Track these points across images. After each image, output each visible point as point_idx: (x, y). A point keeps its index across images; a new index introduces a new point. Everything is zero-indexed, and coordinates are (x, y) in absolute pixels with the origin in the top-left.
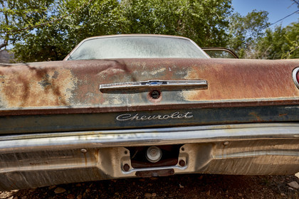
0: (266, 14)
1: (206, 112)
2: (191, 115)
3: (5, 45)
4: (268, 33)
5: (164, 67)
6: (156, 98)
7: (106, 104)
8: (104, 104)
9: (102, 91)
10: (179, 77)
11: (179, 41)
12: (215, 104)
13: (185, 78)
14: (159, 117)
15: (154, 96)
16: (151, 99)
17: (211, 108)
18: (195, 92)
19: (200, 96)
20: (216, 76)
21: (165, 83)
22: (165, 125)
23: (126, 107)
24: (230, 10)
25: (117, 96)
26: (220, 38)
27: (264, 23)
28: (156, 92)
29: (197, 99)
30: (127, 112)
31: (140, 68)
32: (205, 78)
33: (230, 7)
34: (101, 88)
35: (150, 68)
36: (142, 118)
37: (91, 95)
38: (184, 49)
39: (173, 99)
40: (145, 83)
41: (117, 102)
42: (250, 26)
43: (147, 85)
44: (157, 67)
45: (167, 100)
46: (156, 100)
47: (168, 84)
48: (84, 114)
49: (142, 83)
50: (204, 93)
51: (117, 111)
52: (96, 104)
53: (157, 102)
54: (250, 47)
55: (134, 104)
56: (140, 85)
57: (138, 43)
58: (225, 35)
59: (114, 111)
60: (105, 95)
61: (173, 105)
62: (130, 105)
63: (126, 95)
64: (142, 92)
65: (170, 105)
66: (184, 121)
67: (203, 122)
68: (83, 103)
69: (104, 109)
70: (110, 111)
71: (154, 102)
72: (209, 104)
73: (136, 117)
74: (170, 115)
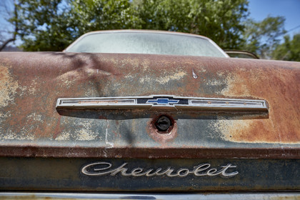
0: (283, 20)
1: (266, 166)
2: (234, 170)
3: (13, 40)
4: (287, 39)
5: (184, 70)
6: (164, 131)
7: (62, 141)
8: (60, 138)
9: (62, 111)
10: (212, 91)
12: (287, 151)
13: (223, 92)
14: (169, 172)
15: (162, 127)
16: (155, 133)
17: (277, 159)
18: (244, 124)
19: (254, 133)
20: (283, 92)
21: (185, 101)
22: (180, 189)
23: (101, 150)
24: (246, 13)
25: (88, 122)
26: (234, 43)
27: (281, 30)
28: (168, 121)
29: (249, 137)
30: (102, 159)
31: (139, 71)
32: (263, 94)
33: (246, 10)
34: (58, 105)
35: (156, 71)
36: (133, 173)
37: (38, 118)
39: (199, 137)
40: (144, 100)
41: (85, 136)
42: (265, 32)
43: (148, 104)
44: (172, 68)
45: (188, 138)
46: (165, 136)
47: (191, 104)
48: (18, 158)
49: (140, 100)
50: (261, 125)
51: (84, 155)
52: (43, 138)
53: (166, 141)
54: (265, 54)
55: (120, 143)
56: (135, 103)
57: (147, 40)
58: (239, 39)
59: (76, 155)
60: (65, 120)
61: (199, 150)
62: (112, 145)
63: (106, 123)
64: (137, 117)
65: (194, 149)
66: (220, 182)
67: (258, 187)
68: (19, 133)
69: (58, 149)
70: (69, 155)
71: (160, 140)
72: (273, 151)
73: (122, 170)
74: (191, 169)
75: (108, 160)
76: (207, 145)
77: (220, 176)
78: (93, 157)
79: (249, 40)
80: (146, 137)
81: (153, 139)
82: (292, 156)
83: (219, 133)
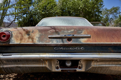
0: (119, 8)
1: (90, 47)
2: (84, 48)
3: (14, 21)
4: (120, 16)
5: (73, 29)
6: (70, 41)
7: (50, 43)
9: (50, 38)
11: (80, 19)
12: (94, 44)
13: (82, 33)
14: (71, 48)
16: (68, 41)
17: (92, 46)
18: (85, 39)
19: (88, 41)
20: (94, 33)
21: (74, 35)
22: (73, 52)
23: (58, 44)
25: (55, 40)
26: (98, 18)
28: (70, 39)
29: (87, 42)
30: (58, 46)
31: (64, 30)
34: (49, 37)
35: (68, 30)
36: (64, 49)
37: (45, 39)
38: (82, 23)
39: (77, 42)
41: (55, 42)
42: (112, 13)
43: (66, 36)
44: (71, 29)
45: (74, 42)
46: (70, 42)
47: (75, 36)
48: (42, 46)
49: (65, 35)
50: (89, 40)
51: (55, 45)
52: (47, 42)
53: (70, 43)
54: (112, 22)
55: (61, 43)
56: (64, 36)
57: (64, 20)
58: (100, 17)
59: (53, 45)
60: (50, 39)
61: (76, 44)
62: (60, 44)
63: (58, 40)
64: (64, 38)
65: (75, 44)
66: (81, 50)
67: (88, 51)
68: (42, 42)
69: (50, 44)
70: (52, 45)
71: (69, 43)
72: (91, 44)
73: (62, 48)
74: (75, 48)
75: (59, 46)
76: (78, 43)
77: (81, 49)
78: (56, 46)
79: (104, 17)
80: (66, 42)
81: (68, 42)
82: (95, 45)
83: (80, 41)
